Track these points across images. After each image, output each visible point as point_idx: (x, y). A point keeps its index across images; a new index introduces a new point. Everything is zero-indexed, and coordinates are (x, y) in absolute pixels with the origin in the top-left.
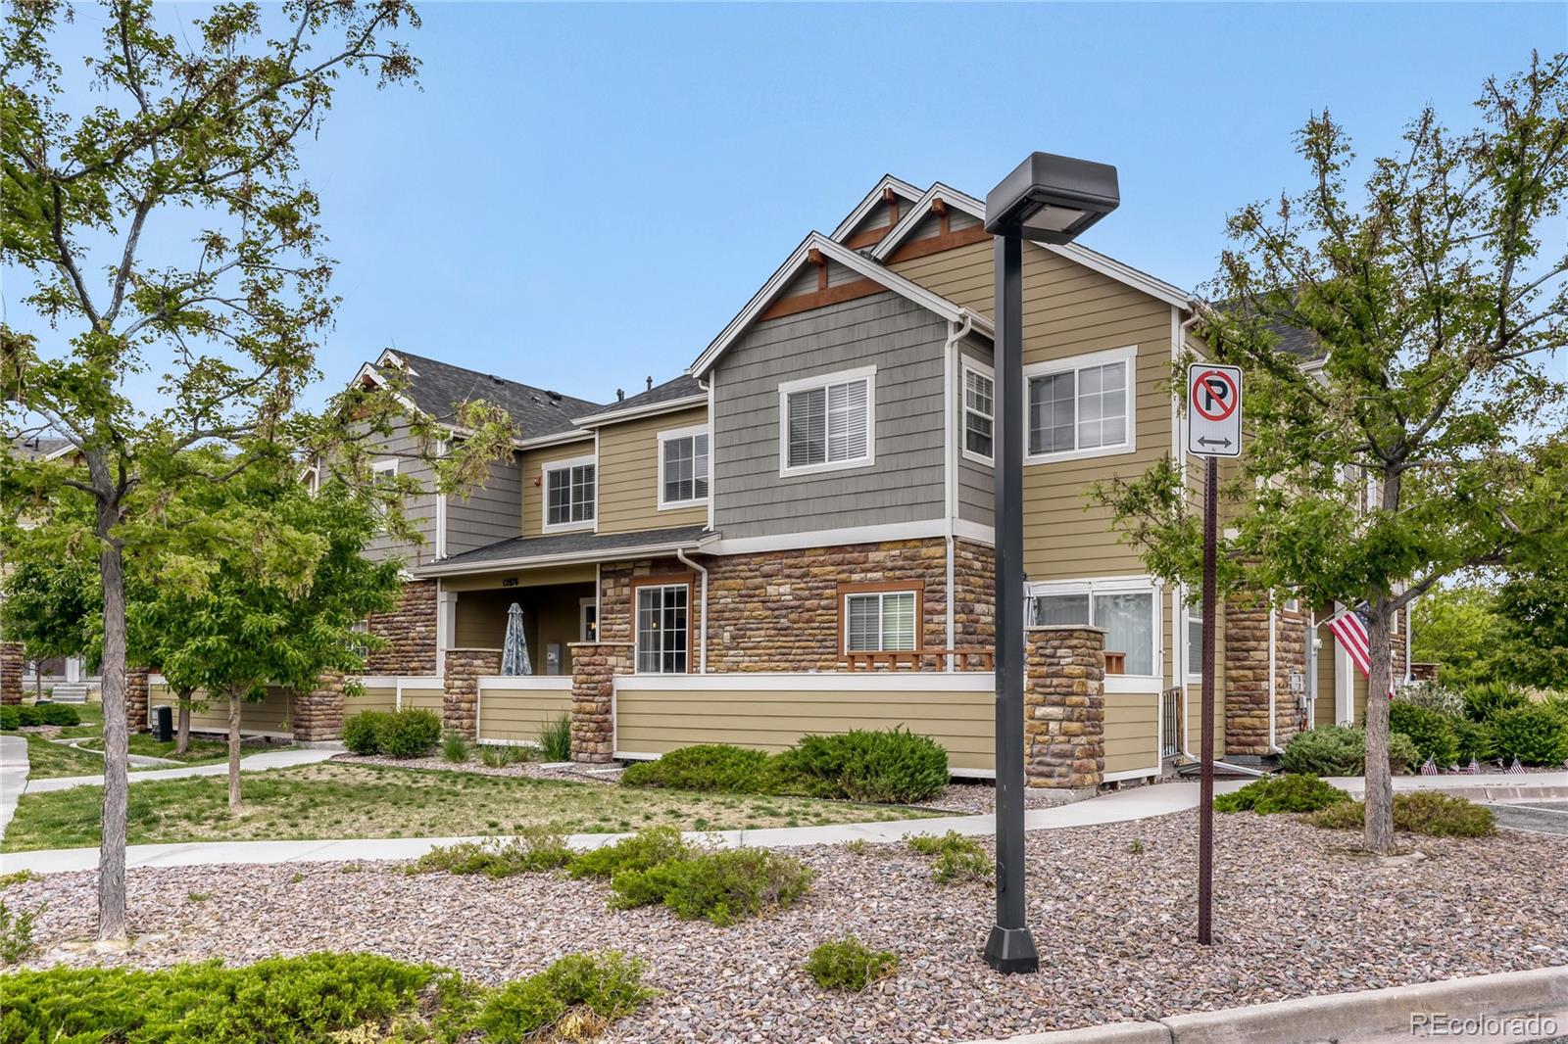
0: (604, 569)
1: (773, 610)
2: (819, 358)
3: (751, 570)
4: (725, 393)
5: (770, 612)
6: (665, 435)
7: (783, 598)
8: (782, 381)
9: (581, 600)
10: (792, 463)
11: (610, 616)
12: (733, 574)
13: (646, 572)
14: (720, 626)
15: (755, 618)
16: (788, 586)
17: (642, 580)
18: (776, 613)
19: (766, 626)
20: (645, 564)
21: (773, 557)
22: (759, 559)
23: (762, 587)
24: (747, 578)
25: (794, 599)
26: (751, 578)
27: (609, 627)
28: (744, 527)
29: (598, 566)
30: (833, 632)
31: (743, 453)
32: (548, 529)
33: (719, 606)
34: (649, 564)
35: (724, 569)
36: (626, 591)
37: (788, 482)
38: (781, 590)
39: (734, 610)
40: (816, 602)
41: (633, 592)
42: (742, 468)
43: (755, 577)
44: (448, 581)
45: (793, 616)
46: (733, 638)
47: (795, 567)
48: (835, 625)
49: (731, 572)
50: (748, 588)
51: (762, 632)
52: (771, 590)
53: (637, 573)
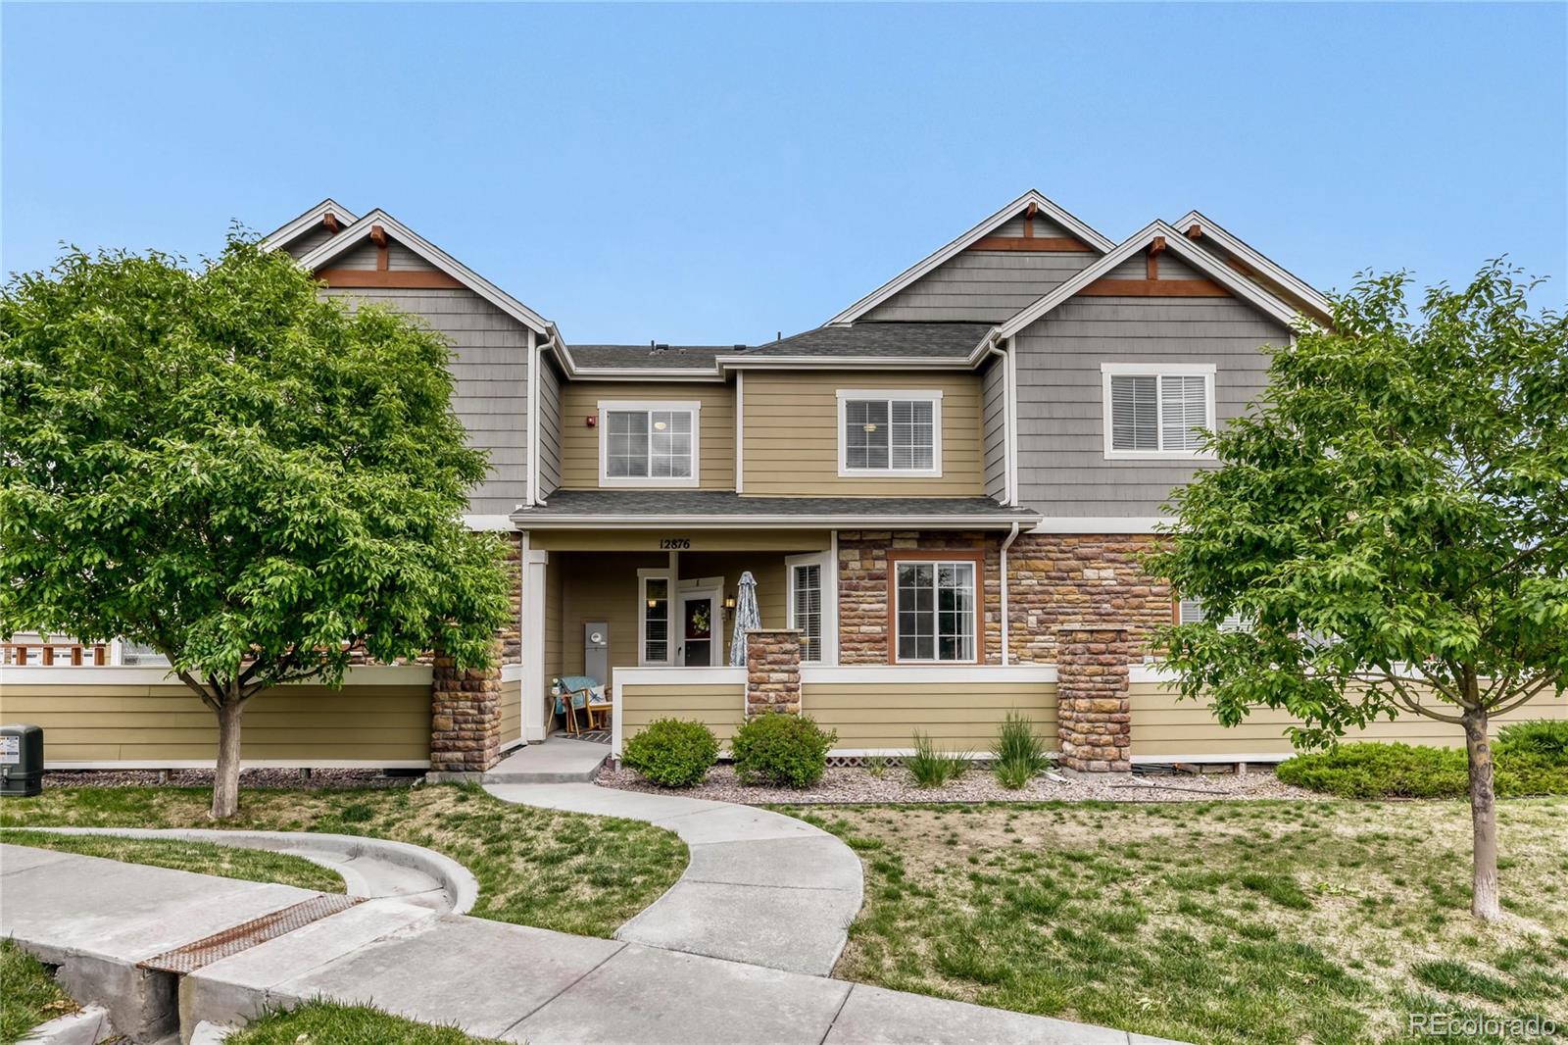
0: (843, 537)
1: (1092, 594)
2: (1148, 346)
3: (1062, 552)
4: (1030, 361)
5: (1088, 597)
6: (846, 394)
7: (1105, 583)
8: (1104, 362)
9: (640, 571)
10: (1116, 446)
11: (853, 593)
12: (1038, 554)
13: (913, 545)
14: (1025, 610)
15: (1069, 602)
16: (1111, 571)
17: (906, 553)
18: (1097, 597)
19: (1084, 611)
20: (912, 535)
21: (1091, 540)
22: (1075, 541)
23: (1079, 570)
24: (1058, 559)
25: (1120, 584)
26: (1063, 560)
27: (854, 606)
28: (1057, 505)
29: (834, 535)
30: (1168, 618)
31: (1055, 427)
32: (606, 481)
33: (1021, 588)
34: (917, 536)
35: (1025, 548)
36: (881, 565)
37: (1114, 464)
38: (1106, 575)
39: (1041, 592)
40: (1147, 589)
41: (890, 567)
42: (1056, 444)
43: (1069, 559)
44: (539, 536)
45: (1120, 602)
46: (1040, 622)
47: (1120, 551)
48: (1170, 612)
49: (1034, 551)
50: (1060, 570)
51: (1079, 617)
52: (1089, 573)
53: (898, 545)
